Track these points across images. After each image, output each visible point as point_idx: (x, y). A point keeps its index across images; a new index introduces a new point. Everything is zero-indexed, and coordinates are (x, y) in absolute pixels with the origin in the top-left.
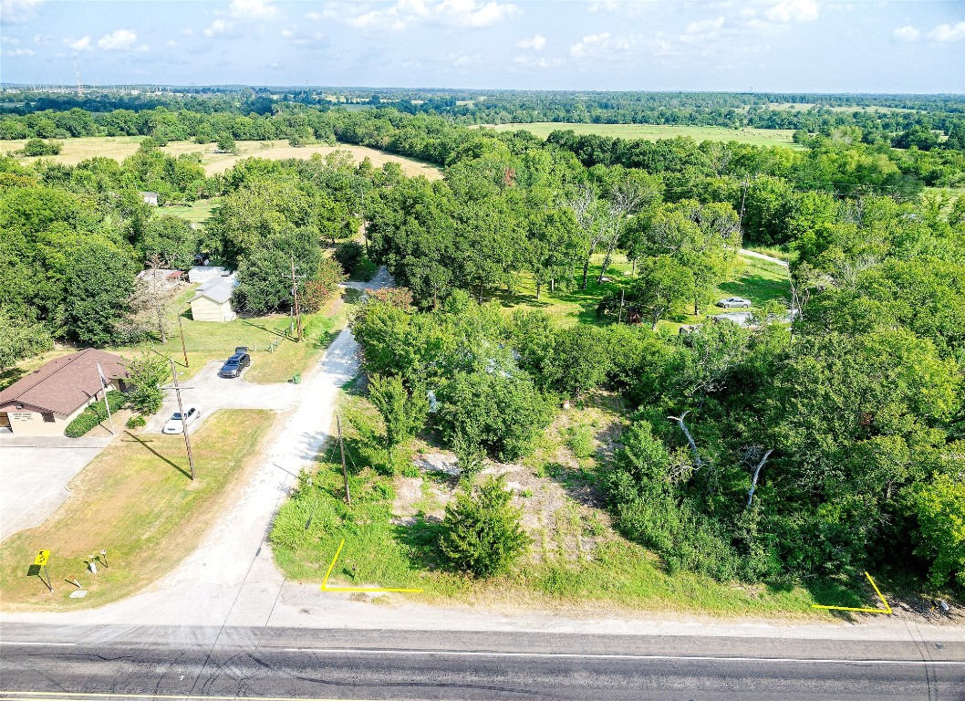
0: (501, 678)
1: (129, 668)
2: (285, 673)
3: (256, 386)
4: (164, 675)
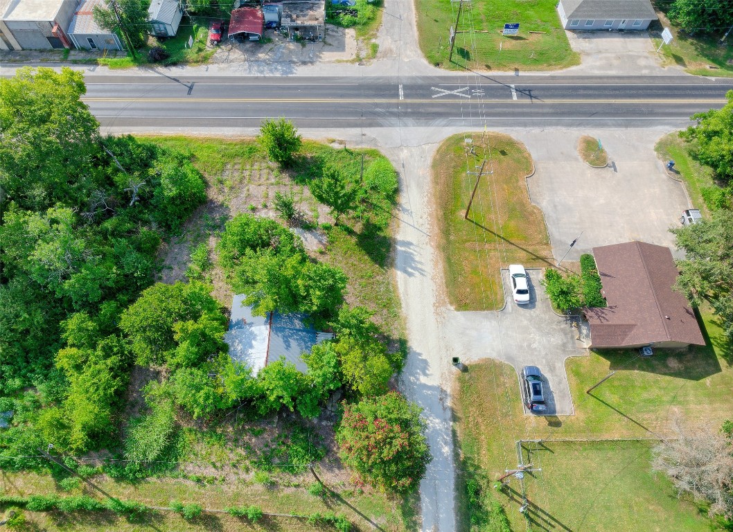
1: (421, 110)
2: (362, 110)
3: (494, 355)
4: (407, 108)
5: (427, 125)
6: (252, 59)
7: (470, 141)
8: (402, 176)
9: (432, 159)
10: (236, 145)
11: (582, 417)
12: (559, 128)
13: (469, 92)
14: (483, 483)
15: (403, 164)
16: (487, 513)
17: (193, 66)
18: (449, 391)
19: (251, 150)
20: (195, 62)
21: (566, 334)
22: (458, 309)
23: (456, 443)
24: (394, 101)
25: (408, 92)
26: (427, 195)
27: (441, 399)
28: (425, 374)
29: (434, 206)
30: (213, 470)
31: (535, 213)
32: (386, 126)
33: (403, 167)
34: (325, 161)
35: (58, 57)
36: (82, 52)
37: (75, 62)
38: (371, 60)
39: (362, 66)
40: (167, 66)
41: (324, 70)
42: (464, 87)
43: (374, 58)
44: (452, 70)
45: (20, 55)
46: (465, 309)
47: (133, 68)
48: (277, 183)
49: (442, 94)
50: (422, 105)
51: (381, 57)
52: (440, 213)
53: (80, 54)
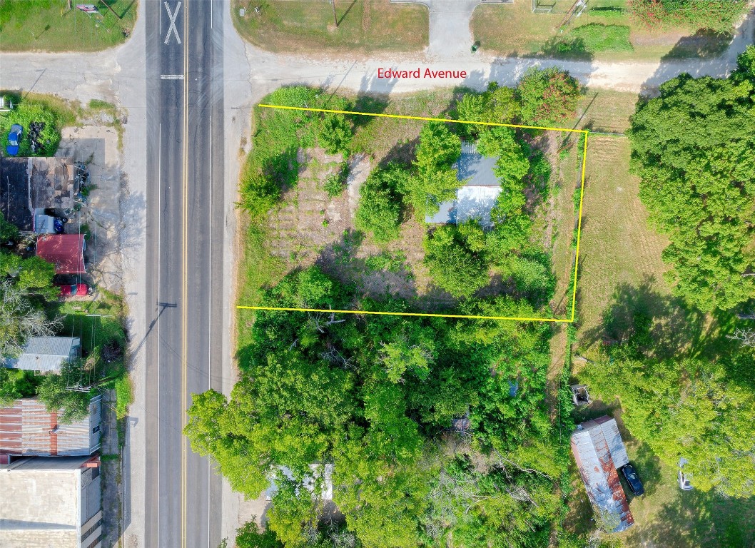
0: (198, 206)
1: (200, 57)
2: (199, 120)
3: (467, 20)
4: (197, 72)
5: (220, 52)
6: (116, 244)
7: (242, 12)
8: (287, 82)
9: (266, 52)
10: (247, 247)
13: (173, 4)
14: (558, 40)
15: (273, 80)
16: (577, 39)
17: (128, 311)
18: (494, 58)
19: (255, 231)
20: (122, 309)
22: (428, 44)
23: (533, 56)
24: (186, 86)
25: (172, 69)
26: (310, 60)
27: (501, 64)
28: (482, 74)
29: (323, 54)
30: (548, 228)
32: (223, 95)
33: (277, 80)
34: (268, 157)
35: (115, 465)
36: (105, 442)
37: (122, 443)
38: (119, 109)
39: (128, 119)
40: (129, 341)
41: (135, 162)
42: (163, 6)
43: (115, 106)
44: (136, 18)
45: (111, 510)
46: (428, 38)
47: (132, 377)
48: (296, 202)
49: (176, 33)
50: (192, 56)
51: (114, 98)
52: (330, 50)
53: (108, 442)
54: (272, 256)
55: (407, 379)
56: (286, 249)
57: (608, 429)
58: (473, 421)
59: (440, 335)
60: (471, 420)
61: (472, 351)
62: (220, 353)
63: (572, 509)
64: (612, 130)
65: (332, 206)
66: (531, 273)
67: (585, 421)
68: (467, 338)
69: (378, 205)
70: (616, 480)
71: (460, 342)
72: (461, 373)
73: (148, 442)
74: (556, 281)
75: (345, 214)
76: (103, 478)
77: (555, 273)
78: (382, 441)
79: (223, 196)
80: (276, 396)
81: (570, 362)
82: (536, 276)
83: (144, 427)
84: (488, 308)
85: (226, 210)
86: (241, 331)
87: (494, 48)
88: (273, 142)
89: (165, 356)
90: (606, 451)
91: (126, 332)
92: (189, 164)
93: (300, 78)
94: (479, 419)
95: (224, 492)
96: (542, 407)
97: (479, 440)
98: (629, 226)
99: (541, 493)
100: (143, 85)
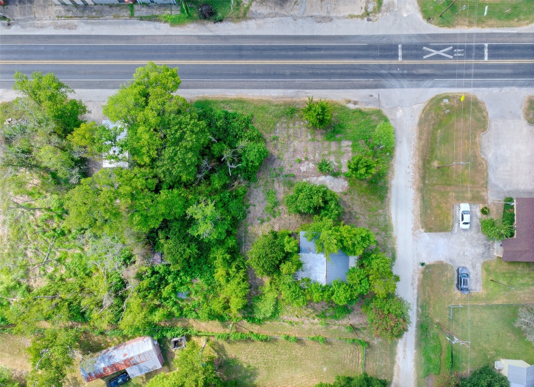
0: (310, 72)
1: (414, 72)
2: (370, 71)
3: (443, 259)
4: (404, 70)
5: (418, 86)
6: (282, 13)
7: (446, 101)
8: (398, 133)
9: (419, 118)
10: (281, 106)
11: (485, 292)
12: (513, 88)
13: (451, 53)
14: (430, 325)
15: (399, 123)
17: (235, 23)
18: (417, 279)
19: (293, 111)
20: (237, 18)
21: (485, 247)
22: (425, 232)
24: (394, 62)
25: (405, 52)
26: (413, 149)
27: (412, 284)
28: (406, 270)
29: (418, 158)
30: (297, 318)
31: (483, 164)
32: (388, 88)
33: (399, 126)
34: (345, 120)
35: (126, 13)
36: (143, 6)
37: (142, 18)
38: (377, 15)
39: (370, 22)
40: (215, 23)
41: (340, 27)
42: (449, 46)
43: (379, 12)
44: (441, 27)
45: (95, 11)
46: (430, 232)
47: (189, 25)
48: (313, 140)
49: (431, 55)
50: (415, 66)
51: (385, 11)
52: (421, 163)
53: (143, 9)
54: (275, 124)
55: (189, 220)
56: (280, 133)
57: (155, 363)
58: (159, 267)
59: (220, 242)
60: (160, 265)
61: (209, 266)
62: (207, 87)
63: (96, 338)
64: (367, 363)
65: (311, 165)
66: (265, 307)
67: (160, 346)
68: (218, 262)
69: (312, 198)
70: (117, 369)
71: (216, 258)
72: (194, 258)
73: (143, 37)
74: (259, 325)
75: (306, 174)
76: (117, 6)
77: (265, 324)
78: (145, 203)
79: (317, 89)
80: (177, 127)
81: (202, 336)
82: (263, 311)
83: (153, 34)
84: (240, 277)
85: (307, 91)
86: (222, 102)
87: (424, 279)
88: (355, 124)
89: (204, 48)
90: (138, 361)
91: (221, 21)
92: (339, 65)
93: (401, 142)
94: (161, 272)
95: (108, 90)
96: (170, 315)
97: (146, 271)
98: (299, 376)
99: (108, 315)
100: (393, 31)
